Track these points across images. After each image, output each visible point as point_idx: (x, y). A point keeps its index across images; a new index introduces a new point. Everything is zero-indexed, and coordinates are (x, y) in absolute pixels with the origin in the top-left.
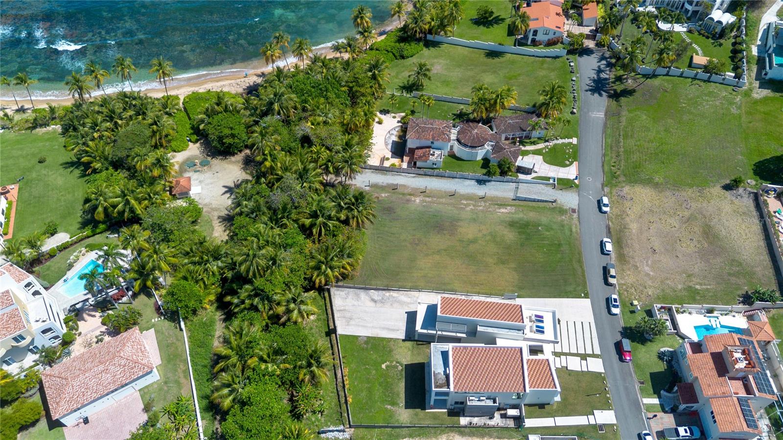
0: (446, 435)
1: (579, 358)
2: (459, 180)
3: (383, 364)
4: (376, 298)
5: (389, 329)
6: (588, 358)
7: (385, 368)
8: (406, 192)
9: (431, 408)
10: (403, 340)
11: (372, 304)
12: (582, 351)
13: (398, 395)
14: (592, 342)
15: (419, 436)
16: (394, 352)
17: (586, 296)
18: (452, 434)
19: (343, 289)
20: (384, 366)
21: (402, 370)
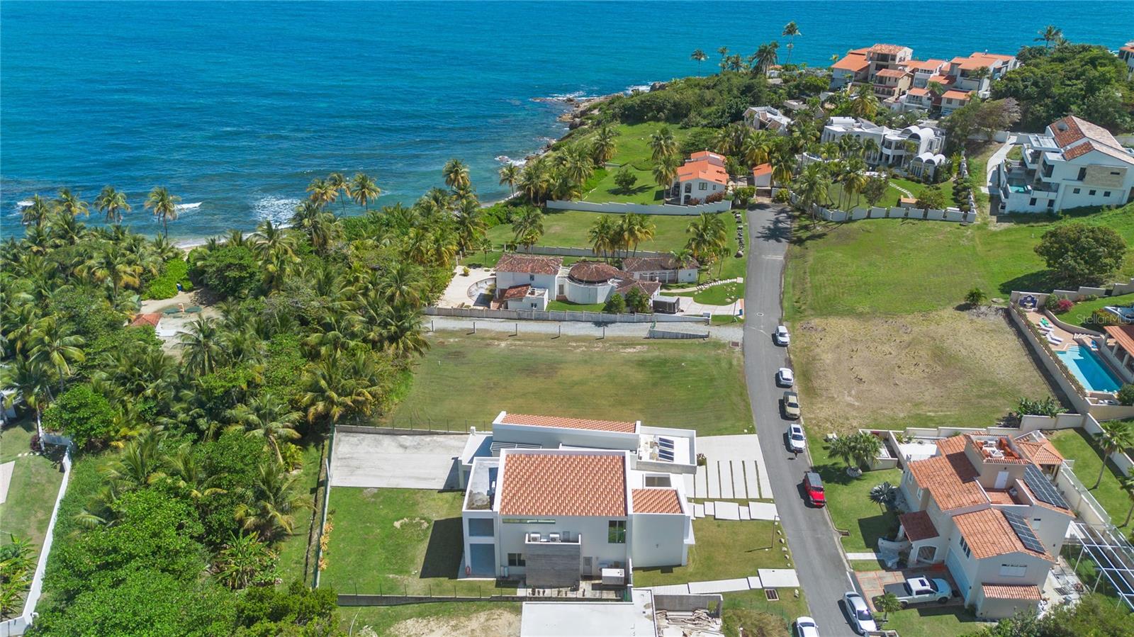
0: (487, 612)
1: (737, 504)
2: (569, 323)
3: (398, 520)
4: (407, 444)
5: (418, 478)
6: (751, 503)
7: (399, 527)
8: (487, 335)
9: (468, 576)
10: (440, 491)
11: (401, 450)
12: (741, 495)
13: (412, 561)
14: (759, 484)
15: (436, 614)
16: (420, 506)
17: (751, 431)
18: (498, 612)
19: (354, 435)
20: (397, 524)
21: (428, 528)
